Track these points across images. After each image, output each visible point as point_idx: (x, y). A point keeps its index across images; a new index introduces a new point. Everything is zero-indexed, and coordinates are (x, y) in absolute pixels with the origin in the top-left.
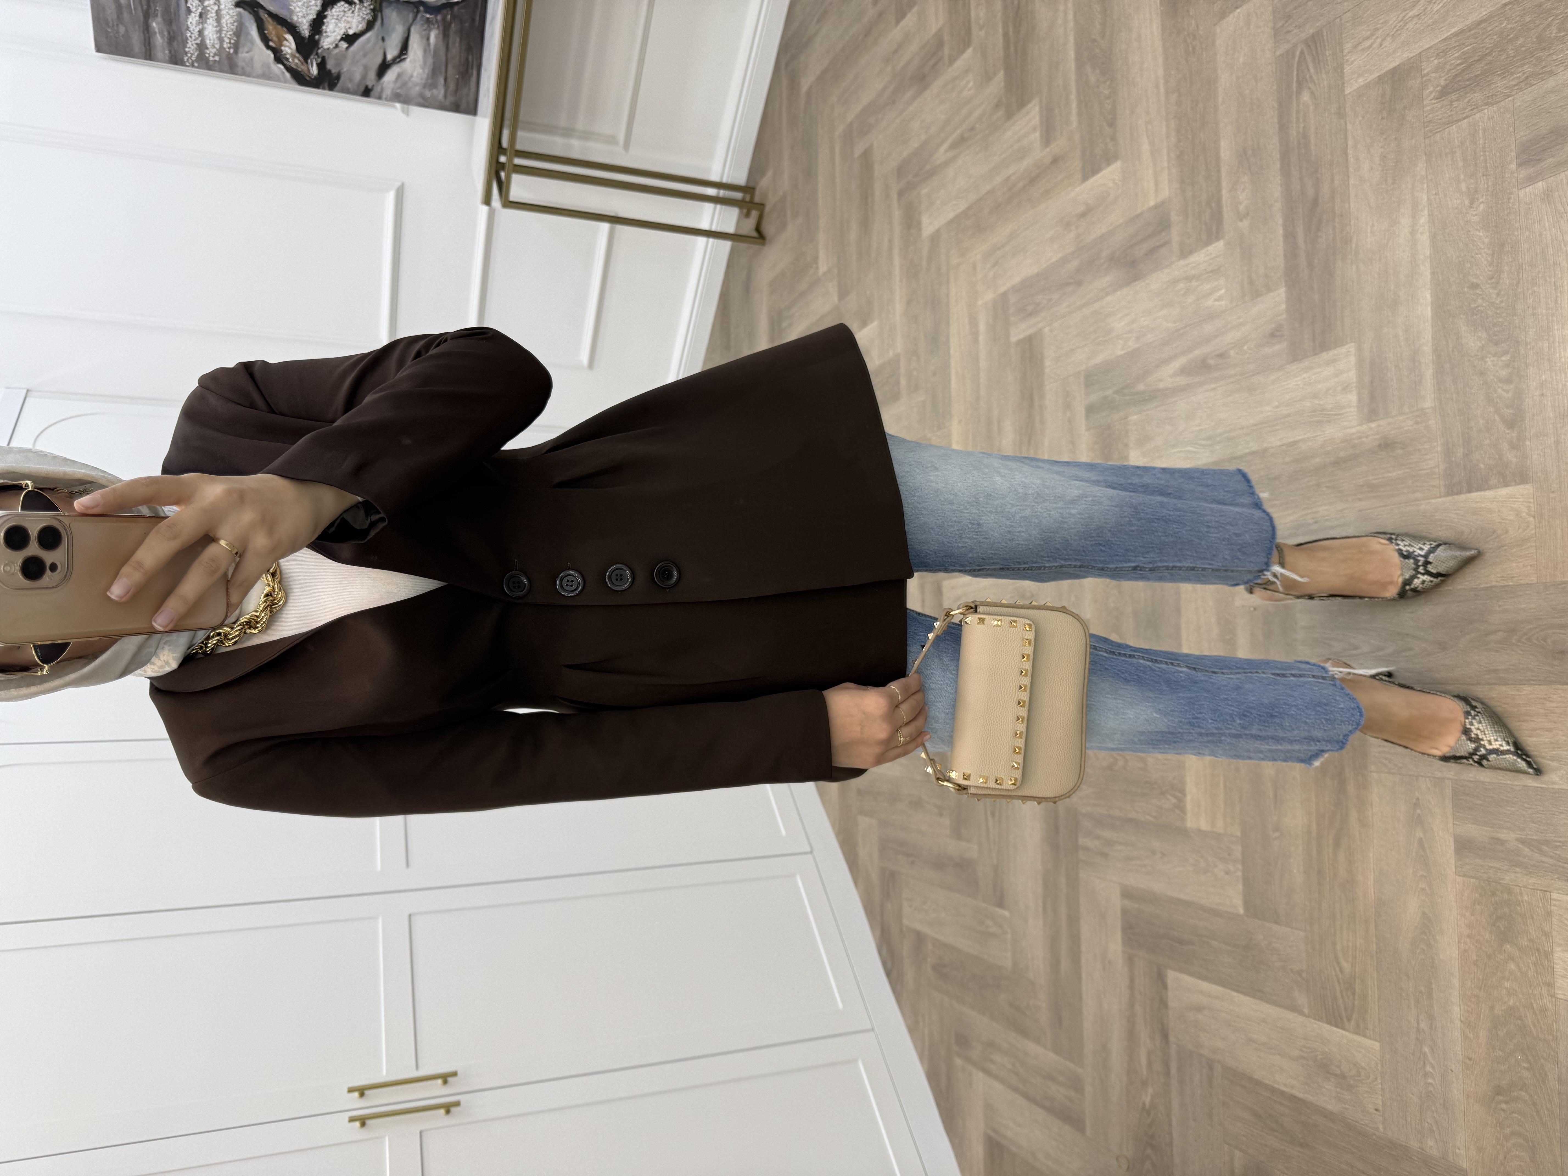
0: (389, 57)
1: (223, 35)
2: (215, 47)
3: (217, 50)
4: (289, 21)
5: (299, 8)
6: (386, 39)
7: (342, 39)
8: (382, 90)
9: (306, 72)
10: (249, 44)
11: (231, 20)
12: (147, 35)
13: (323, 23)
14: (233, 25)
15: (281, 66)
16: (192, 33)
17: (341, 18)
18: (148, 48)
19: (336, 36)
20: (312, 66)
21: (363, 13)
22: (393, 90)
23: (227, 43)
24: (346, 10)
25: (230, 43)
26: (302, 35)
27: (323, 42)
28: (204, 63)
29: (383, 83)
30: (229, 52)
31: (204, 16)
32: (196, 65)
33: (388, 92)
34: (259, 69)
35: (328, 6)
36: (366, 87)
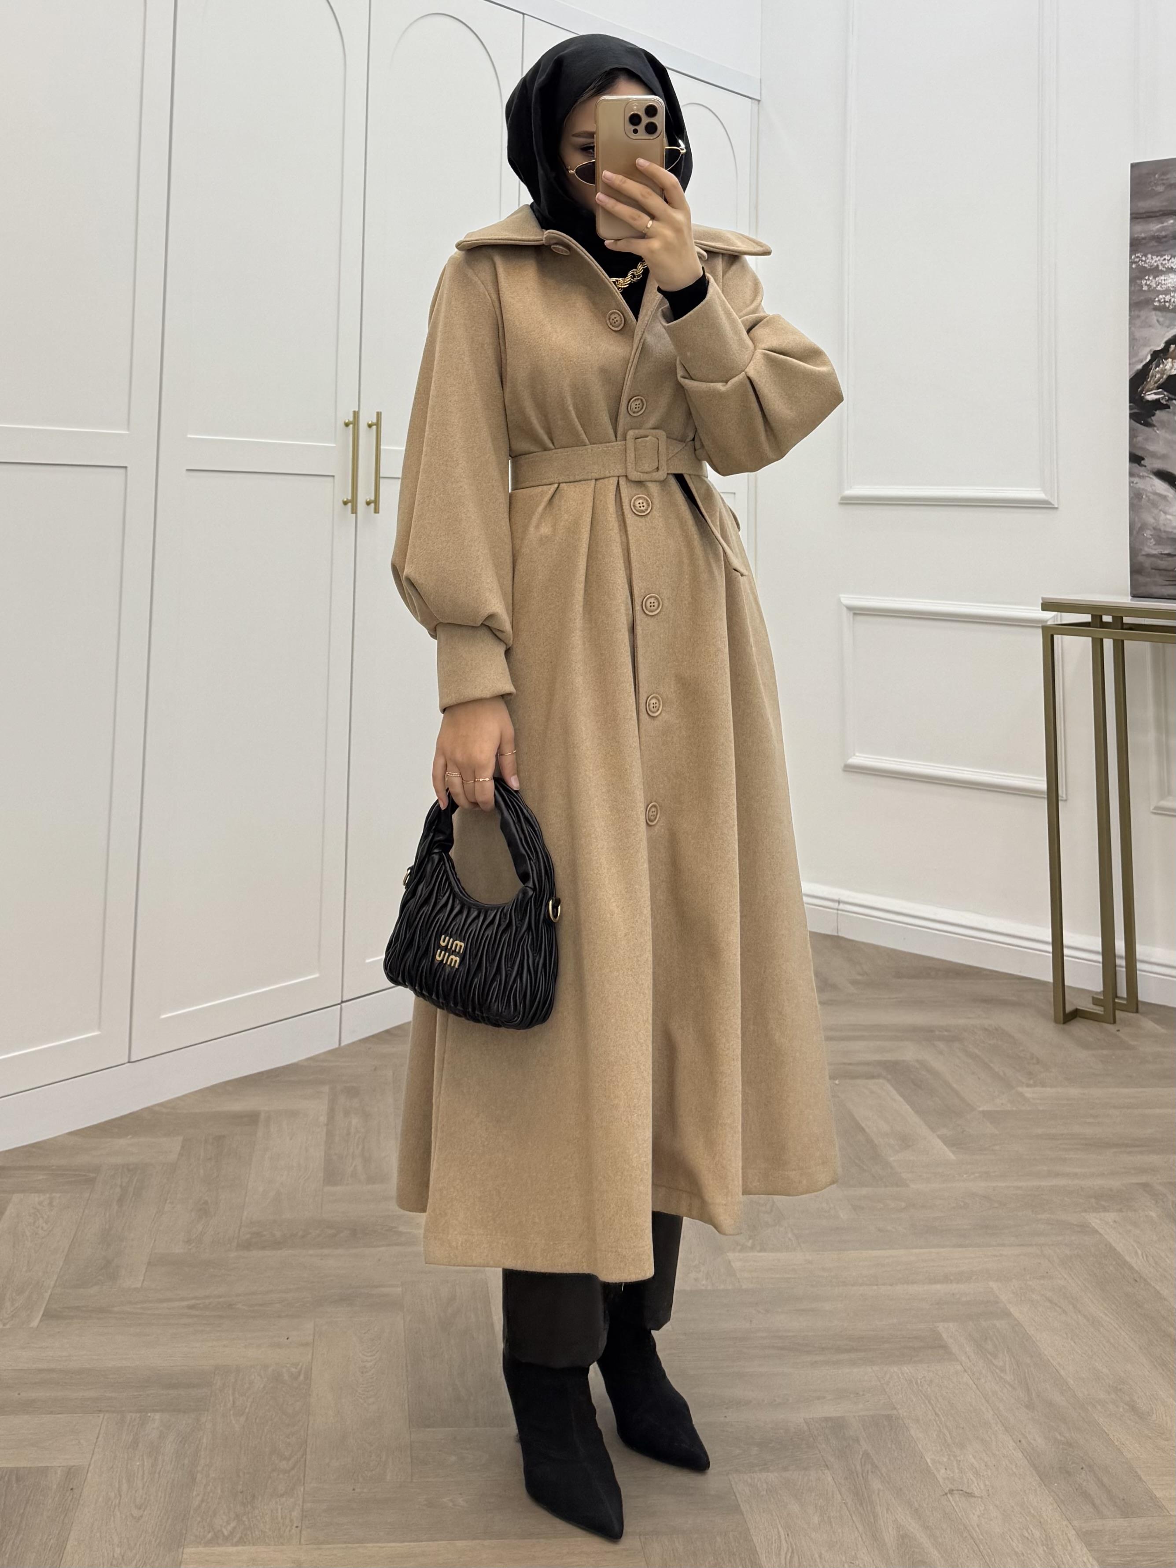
1: (1172, 294)
2: (1157, 285)
3: (1155, 288)
8: (1143, 477)
9: (1147, 387)
10: (1167, 322)
12: (1158, 214)
15: (1149, 358)
16: (1168, 260)
18: (1144, 216)
20: (1155, 394)
22: (1145, 490)
23: (1164, 298)
25: (1165, 302)
28: (1138, 274)
29: (1150, 478)
30: (1155, 301)
32: (1134, 266)
33: (1140, 484)
34: (1141, 334)
36: (1142, 458)
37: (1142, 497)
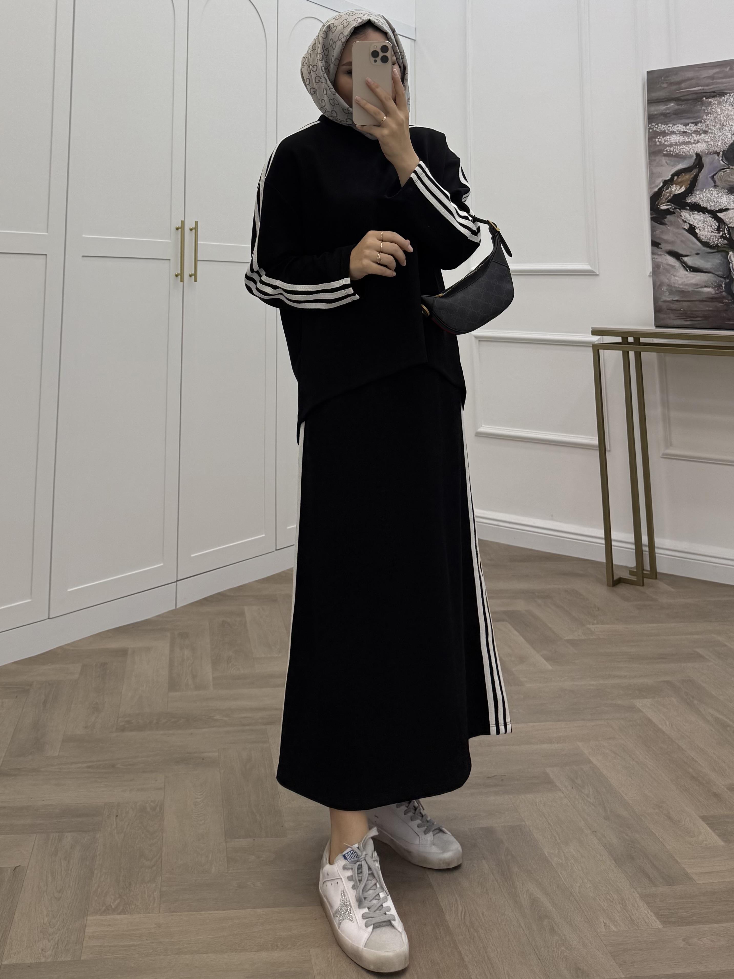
0: (685, 259)
1: (674, 147)
2: (665, 142)
4: (695, 189)
5: (706, 195)
6: (698, 256)
7: (691, 225)
8: (659, 255)
9: (660, 202)
10: (672, 163)
11: (686, 151)
12: (664, 100)
13: (699, 212)
14: (682, 153)
15: (662, 184)
16: (671, 127)
17: (706, 224)
18: (656, 101)
19: (692, 221)
20: (666, 205)
21: (713, 239)
22: (662, 263)
23: (670, 149)
24: (713, 227)
25: (670, 151)
26: (687, 198)
27: (685, 212)
28: (653, 135)
29: (665, 255)
30: (664, 151)
31: (685, 134)
32: (650, 131)
33: (659, 259)
34: (656, 170)
35: (712, 215)
36: (660, 244)
37: (660, 267)
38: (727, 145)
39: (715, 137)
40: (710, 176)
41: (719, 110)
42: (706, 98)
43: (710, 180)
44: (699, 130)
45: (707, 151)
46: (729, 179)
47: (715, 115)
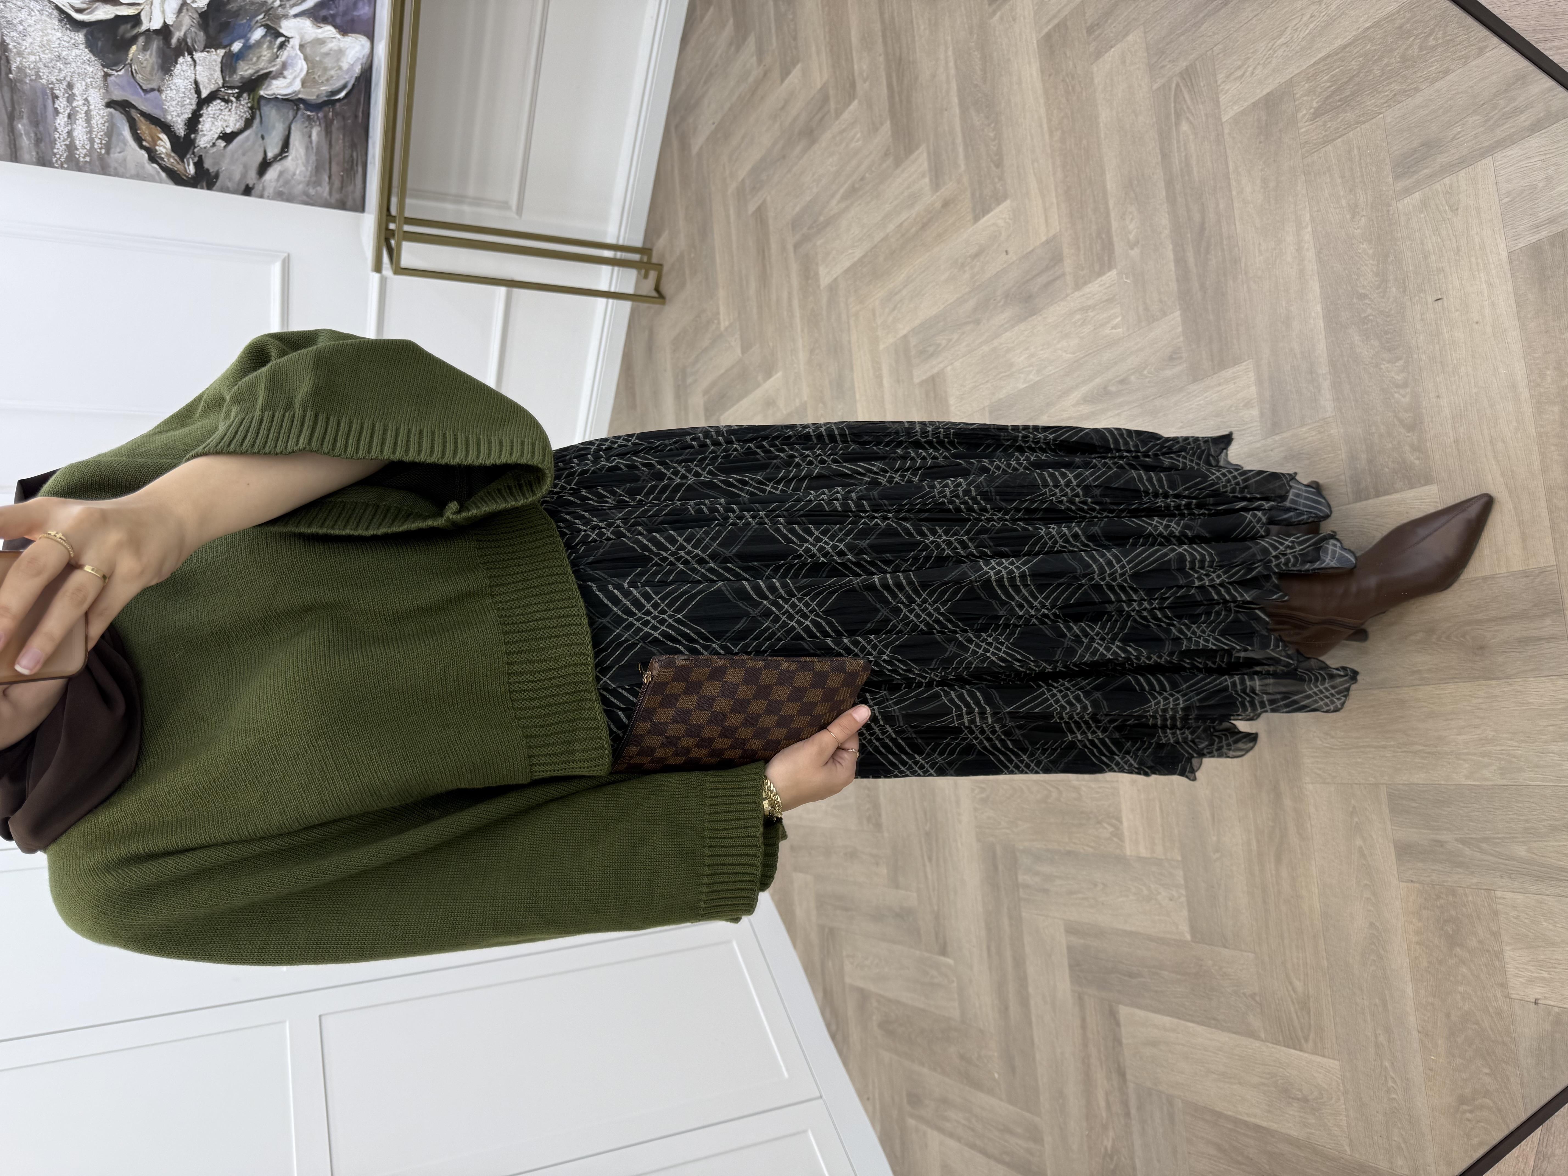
0: (270, 154)
1: (94, 136)
2: (85, 148)
3: (87, 150)
4: (162, 120)
5: (173, 107)
6: (266, 136)
7: (219, 138)
8: (264, 187)
9: (183, 171)
10: (121, 144)
11: (101, 121)
12: (12, 137)
13: (199, 122)
14: (104, 125)
15: (155, 166)
16: (60, 135)
17: (218, 117)
18: (14, 150)
19: (213, 134)
20: (189, 165)
21: (241, 112)
22: (274, 188)
23: (98, 143)
24: (222, 108)
25: (101, 143)
26: (177, 134)
27: (200, 141)
28: (73, 164)
29: (264, 182)
30: (101, 153)
31: (73, 117)
32: (65, 166)
33: (270, 191)
34: (132, 169)
35: (204, 104)
36: (247, 186)
37: (281, 190)
38: (93, 58)
39: (79, 74)
40: (142, 94)
41: (32, 58)
42: (11, 73)
43: (148, 96)
44: (66, 95)
45: (102, 91)
46: (148, 69)
47: (40, 65)
